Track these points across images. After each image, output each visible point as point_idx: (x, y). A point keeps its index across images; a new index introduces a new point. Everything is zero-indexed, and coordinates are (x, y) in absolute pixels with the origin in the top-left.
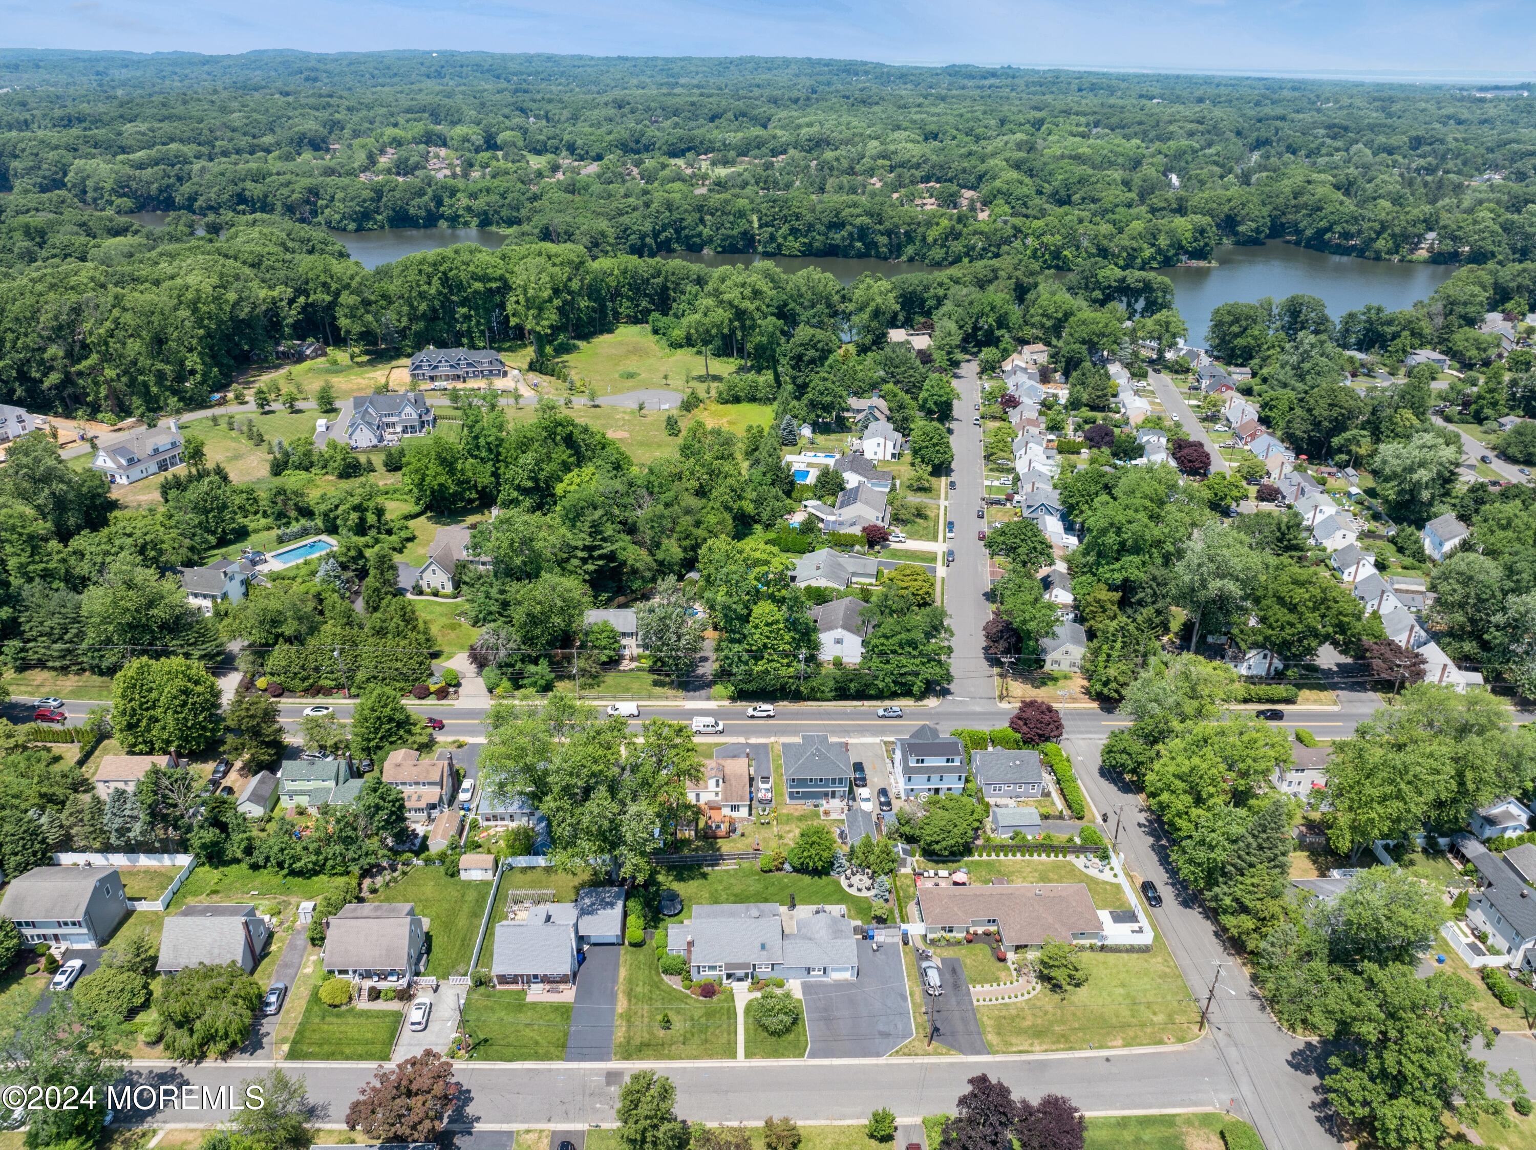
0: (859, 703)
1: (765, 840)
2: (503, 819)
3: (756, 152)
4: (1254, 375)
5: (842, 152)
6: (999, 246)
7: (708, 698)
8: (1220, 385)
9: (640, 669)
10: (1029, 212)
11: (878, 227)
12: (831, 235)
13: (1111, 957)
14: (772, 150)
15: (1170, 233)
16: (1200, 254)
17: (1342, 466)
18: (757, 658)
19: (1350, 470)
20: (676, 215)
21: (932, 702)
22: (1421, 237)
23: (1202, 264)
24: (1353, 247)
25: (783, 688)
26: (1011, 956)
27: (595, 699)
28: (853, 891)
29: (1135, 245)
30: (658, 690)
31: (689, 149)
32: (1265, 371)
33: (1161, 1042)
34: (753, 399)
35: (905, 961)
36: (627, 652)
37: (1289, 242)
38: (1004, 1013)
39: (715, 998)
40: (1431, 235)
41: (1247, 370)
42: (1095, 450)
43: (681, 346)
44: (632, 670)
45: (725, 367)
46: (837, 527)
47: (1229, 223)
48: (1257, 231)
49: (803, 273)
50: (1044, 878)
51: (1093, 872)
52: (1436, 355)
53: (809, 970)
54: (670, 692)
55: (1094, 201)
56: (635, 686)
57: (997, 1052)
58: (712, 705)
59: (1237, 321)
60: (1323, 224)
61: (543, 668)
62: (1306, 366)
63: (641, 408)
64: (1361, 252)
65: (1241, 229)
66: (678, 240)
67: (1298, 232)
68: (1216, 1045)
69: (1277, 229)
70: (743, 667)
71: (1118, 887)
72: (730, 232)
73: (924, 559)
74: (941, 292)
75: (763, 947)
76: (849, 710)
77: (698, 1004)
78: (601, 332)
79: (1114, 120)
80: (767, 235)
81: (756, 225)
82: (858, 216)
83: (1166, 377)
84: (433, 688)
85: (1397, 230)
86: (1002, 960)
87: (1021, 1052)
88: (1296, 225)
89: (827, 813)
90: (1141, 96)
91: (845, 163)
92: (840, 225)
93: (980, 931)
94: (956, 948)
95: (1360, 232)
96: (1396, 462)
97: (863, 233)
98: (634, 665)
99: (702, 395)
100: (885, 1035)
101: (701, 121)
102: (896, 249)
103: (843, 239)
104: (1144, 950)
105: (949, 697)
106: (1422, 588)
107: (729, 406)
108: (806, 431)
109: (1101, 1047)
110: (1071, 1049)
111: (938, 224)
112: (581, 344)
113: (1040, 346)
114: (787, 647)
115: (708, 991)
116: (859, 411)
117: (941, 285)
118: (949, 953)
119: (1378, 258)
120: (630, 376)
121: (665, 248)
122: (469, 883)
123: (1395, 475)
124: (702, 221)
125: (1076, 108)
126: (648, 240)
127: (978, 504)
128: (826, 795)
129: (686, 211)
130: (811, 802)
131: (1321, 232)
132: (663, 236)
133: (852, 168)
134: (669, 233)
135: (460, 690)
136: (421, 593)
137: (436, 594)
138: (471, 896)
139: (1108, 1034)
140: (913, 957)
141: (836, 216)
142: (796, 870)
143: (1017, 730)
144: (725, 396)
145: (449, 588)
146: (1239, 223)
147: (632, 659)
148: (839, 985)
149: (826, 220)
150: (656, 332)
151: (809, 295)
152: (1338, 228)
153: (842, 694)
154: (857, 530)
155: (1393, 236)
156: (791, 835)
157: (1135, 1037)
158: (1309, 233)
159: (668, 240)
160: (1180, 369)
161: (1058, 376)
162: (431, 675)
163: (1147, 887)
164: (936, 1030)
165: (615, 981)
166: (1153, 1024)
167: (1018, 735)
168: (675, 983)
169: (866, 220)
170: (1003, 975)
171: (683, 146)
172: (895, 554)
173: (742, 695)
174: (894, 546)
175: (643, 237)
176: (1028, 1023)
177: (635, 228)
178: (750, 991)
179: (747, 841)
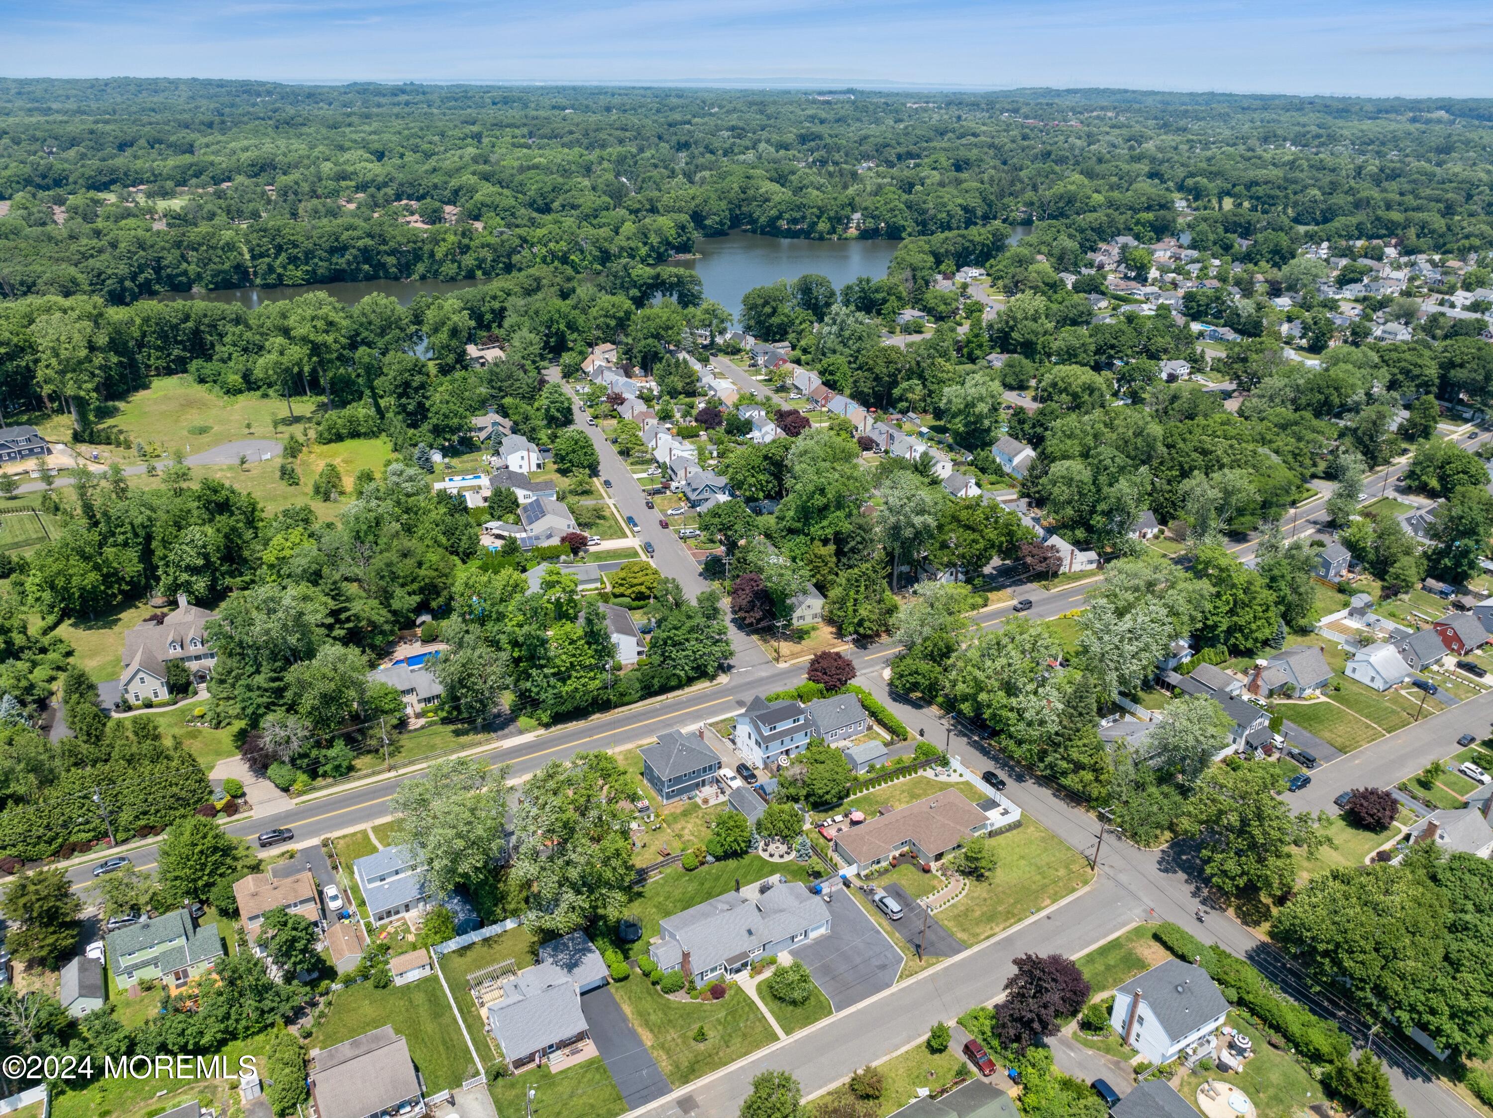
0: (663, 697)
1: (668, 843)
2: (397, 913)
3: (194, 181)
4: (794, 348)
5: (295, 175)
6: (509, 256)
7: (521, 732)
8: (776, 359)
9: (431, 724)
10: (519, 221)
11: (383, 248)
12: (334, 260)
13: (1000, 839)
14: (213, 178)
15: (659, 232)
16: (685, 248)
17: (904, 412)
18: (564, 681)
19: (910, 414)
20: (151, 254)
21: (723, 679)
22: (849, 219)
23: (689, 256)
24: (802, 230)
25: (595, 701)
26: (934, 866)
27: (405, 765)
28: (776, 859)
29: (633, 245)
30: (463, 739)
31: (113, 182)
32: (803, 343)
33: (1074, 890)
34: (355, 435)
35: (858, 902)
36: (409, 711)
37: (745, 231)
38: (956, 912)
39: (727, 996)
40: (857, 216)
41: (787, 343)
42: (711, 431)
43: (240, 392)
44: (423, 727)
45: (305, 406)
46: (535, 542)
47: (697, 218)
48: (721, 223)
49: (366, 299)
50: (913, 796)
51: (943, 778)
52: (917, 313)
53: (793, 938)
54: (480, 737)
55: (574, 207)
56: (437, 740)
57: (972, 945)
58: (528, 737)
59: (766, 303)
60: (774, 212)
61: (339, 750)
62: (847, 333)
63: (243, 462)
64: (806, 234)
65: (708, 222)
66: (159, 281)
67: (753, 221)
68: (1109, 877)
69: (736, 221)
70: (551, 691)
71: (967, 783)
72: (220, 267)
73: (628, 556)
74: (496, 305)
75: (750, 932)
76: (657, 706)
77: (716, 1009)
78: (136, 389)
79: (546, 131)
80: (265, 267)
81: (247, 256)
82: (361, 238)
83: (723, 359)
84: (219, 805)
85: (832, 214)
86: (926, 871)
87: (988, 937)
88: (751, 215)
89: (706, 801)
90: (554, 107)
91: (305, 187)
92: (342, 249)
93: (897, 854)
94: (888, 875)
95: (804, 218)
96: (959, 400)
97: (366, 254)
98: (422, 721)
99: (301, 439)
100: (883, 967)
101: (109, 150)
102: (406, 269)
103: (349, 263)
104: (1017, 825)
105: (734, 671)
106: (1015, 497)
107: (333, 445)
108: (437, 457)
109: (1038, 910)
110: (1020, 920)
111: (444, 240)
112: (121, 405)
113: (609, 346)
114: (593, 661)
115: (717, 991)
116: (481, 429)
117: (494, 298)
118: (886, 880)
119: (821, 238)
120: (203, 431)
121: (147, 291)
122: (407, 987)
123: (960, 412)
124: (183, 257)
125: (506, 121)
126: (128, 283)
127: (642, 498)
128: (697, 786)
129: (163, 248)
130: (685, 797)
131: (773, 221)
132: (141, 278)
133: (314, 192)
134: (149, 274)
135: (247, 798)
136: (130, 708)
137: (149, 705)
138: (419, 998)
139: (1036, 898)
140: (860, 895)
141: (337, 240)
142: (718, 859)
143: (817, 681)
144: (326, 435)
145: (164, 694)
146: (705, 218)
147: (418, 716)
148: (820, 942)
149: (326, 246)
150: (202, 381)
151: (377, 321)
152: (787, 216)
153: (648, 691)
154: (555, 541)
155: (829, 219)
156: (686, 831)
157: (1056, 893)
158: (763, 220)
159: (148, 282)
160: (733, 351)
161: (637, 370)
162: (211, 792)
163: (988, 777)
164: (918, 946)
165: (624, 1019)
166: (1060, 879)
167: (822, 686)
168: (680, 998)
169: (369, 242)
170: (935, 882)
171: (105, 179)
172: (598, 556)
173: (558, 718)
174: (592, 549)
175: (121, 281)
176: (978, 913)
177: (109, 271)
178: (752, 977)
179: (652, 850)
